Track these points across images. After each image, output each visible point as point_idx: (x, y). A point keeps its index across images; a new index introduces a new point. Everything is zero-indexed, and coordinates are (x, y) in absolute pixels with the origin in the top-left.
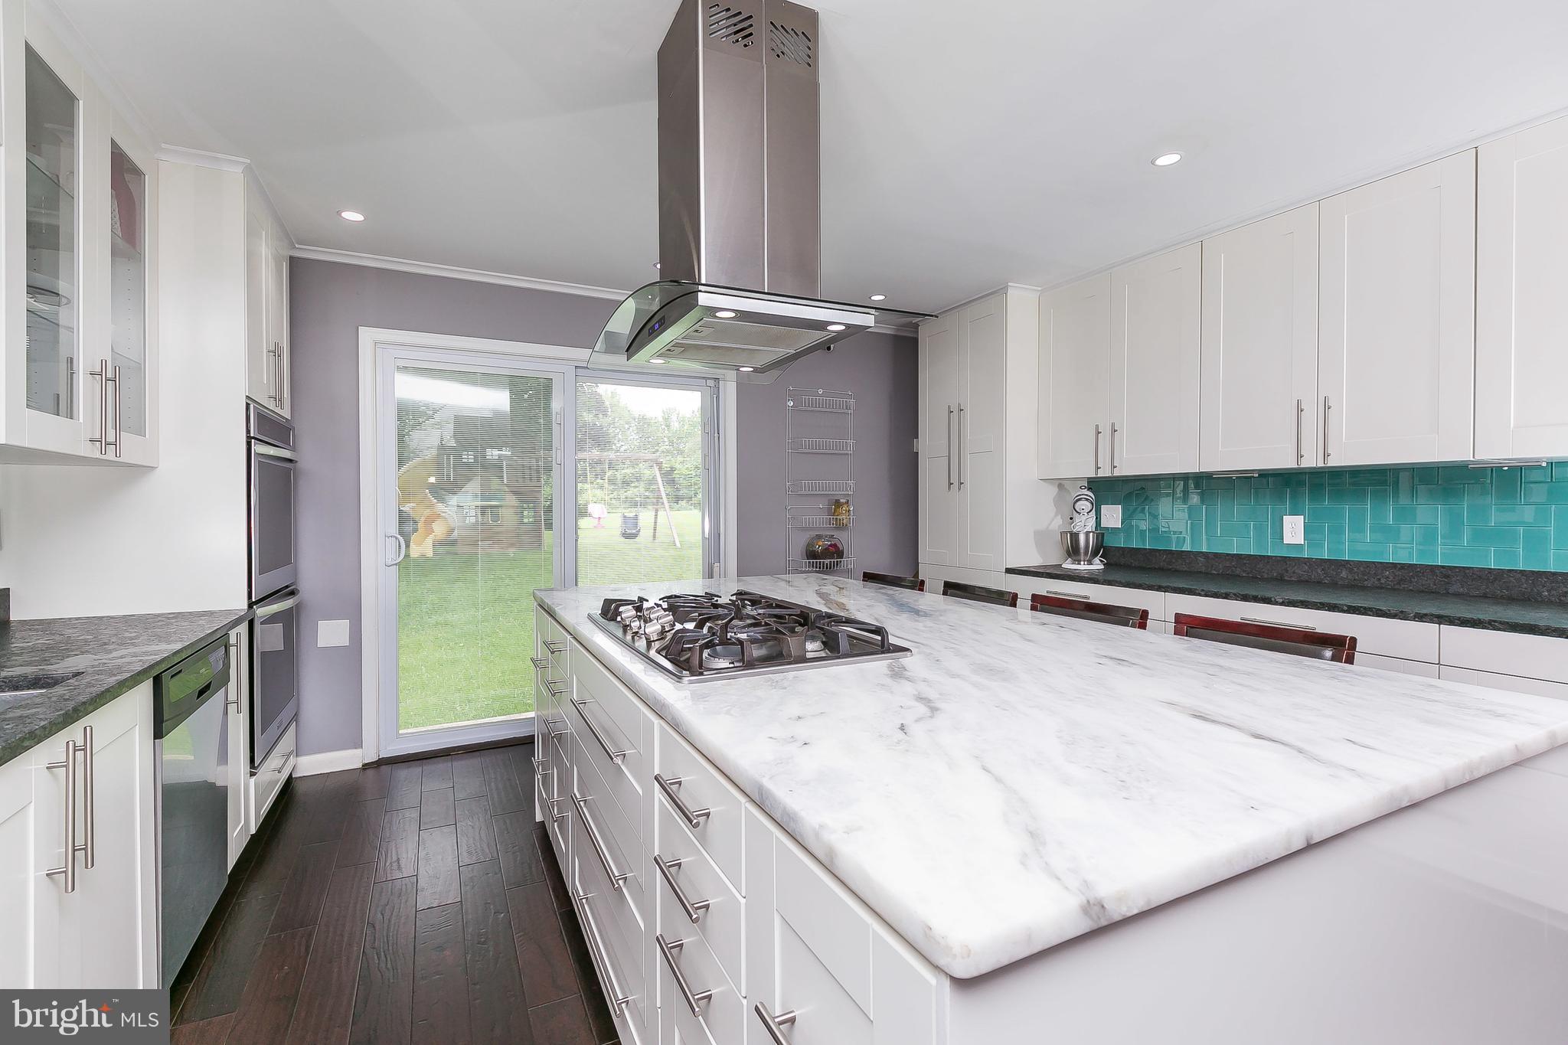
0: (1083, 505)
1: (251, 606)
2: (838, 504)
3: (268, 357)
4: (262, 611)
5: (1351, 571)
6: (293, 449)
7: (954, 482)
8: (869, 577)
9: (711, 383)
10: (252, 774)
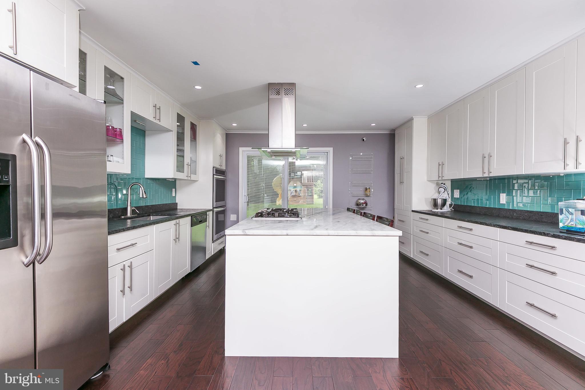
0: (441, 189)
1: (213, 208)
2: (366, 189)
3: (219, 157)
4: (215, 210)
5: (516, 213)
6: (226, 177)
7: (401, 182)
8: (348, 209)
9: (326, 154)
10: (213, 243)
